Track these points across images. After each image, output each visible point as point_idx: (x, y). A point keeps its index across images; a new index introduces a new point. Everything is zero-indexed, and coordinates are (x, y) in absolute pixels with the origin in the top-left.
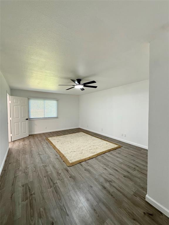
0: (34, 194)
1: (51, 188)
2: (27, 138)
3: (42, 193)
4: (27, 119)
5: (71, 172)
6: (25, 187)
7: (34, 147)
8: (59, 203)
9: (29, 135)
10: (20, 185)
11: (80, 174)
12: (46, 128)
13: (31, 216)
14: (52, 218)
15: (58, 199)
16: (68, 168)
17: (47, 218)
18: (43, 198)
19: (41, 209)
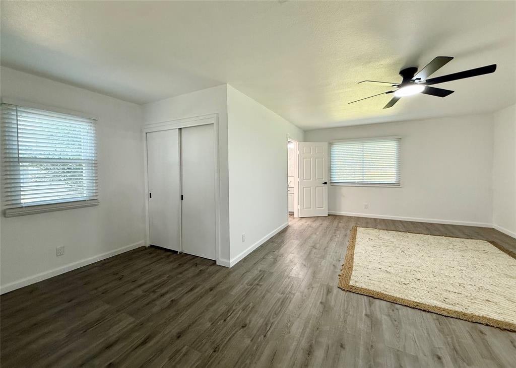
0: (261, 285)
1: (281, 294)
2: (324, 218)
3: (268, 291)
4: (325, 183)
5: (333, 298)
6: (261, 273)
7: (318, 233)
8: (272, 316)
9: (329, 215)
10: (259, 269)
11: (346, 313)
12: (366, 207)
13: (239, 302)
14: (250, 322)
15: (275, 312)
16: (335, 290)
17: (248, 315)
18: (263, 297)
19: (252, 304)
